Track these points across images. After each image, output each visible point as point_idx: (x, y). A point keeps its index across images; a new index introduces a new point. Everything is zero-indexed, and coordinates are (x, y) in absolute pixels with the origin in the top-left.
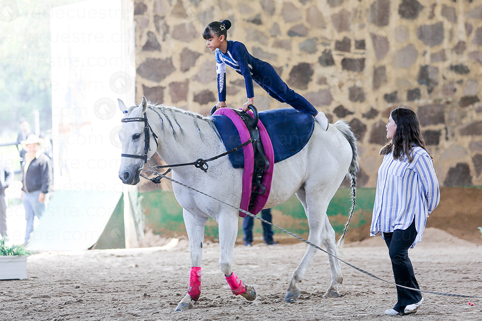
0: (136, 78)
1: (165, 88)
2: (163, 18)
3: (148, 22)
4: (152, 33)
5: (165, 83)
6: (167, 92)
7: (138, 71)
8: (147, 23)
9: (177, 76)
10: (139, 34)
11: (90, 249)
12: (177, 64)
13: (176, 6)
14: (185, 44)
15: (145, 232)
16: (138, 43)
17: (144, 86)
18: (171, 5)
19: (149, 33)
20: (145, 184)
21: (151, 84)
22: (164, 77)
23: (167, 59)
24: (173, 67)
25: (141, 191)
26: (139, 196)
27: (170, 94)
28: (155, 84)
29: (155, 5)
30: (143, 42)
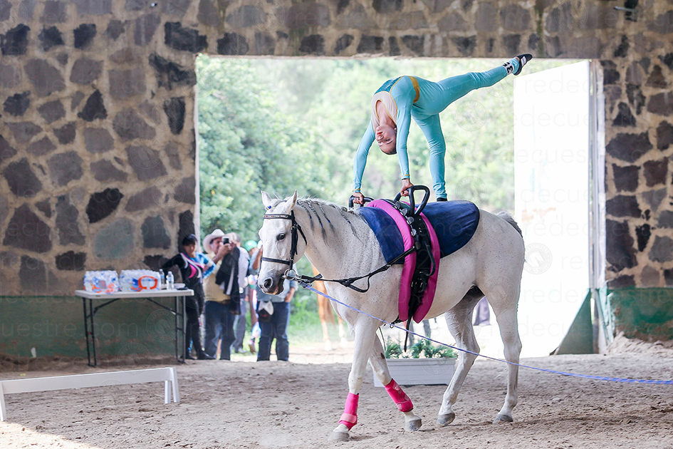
0: (606, 157)
1: (639, 168)
2: (638, 87)
3: (620, 90)
4: (625, 105)
5: (640, 162)
6: (641, 172)
7: (609, 148)
8: (618, 93)
9: (654, 155)
10: (609, 106)
11: (552, 354)
12: (653, 140)
13: (653, 74)
14: (663, 118)
15: (615, 335)
16: (608, 117)
17: (614, 166)
18: (647, 73)
19: (621, 105)
20: (615, 279)
21: (623, 164)
22: (638, 155)
23: (642, 134)
24: (649, 143)
25: (611, 288)
26: (608, 294)
27: (645, 175)
28: (628, 164)
29: (628, 73)
30: (614, 115)
